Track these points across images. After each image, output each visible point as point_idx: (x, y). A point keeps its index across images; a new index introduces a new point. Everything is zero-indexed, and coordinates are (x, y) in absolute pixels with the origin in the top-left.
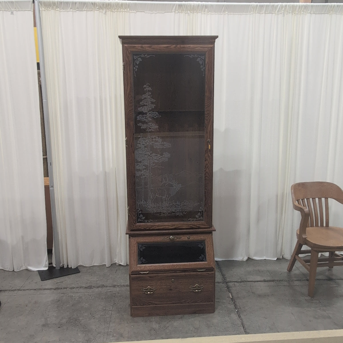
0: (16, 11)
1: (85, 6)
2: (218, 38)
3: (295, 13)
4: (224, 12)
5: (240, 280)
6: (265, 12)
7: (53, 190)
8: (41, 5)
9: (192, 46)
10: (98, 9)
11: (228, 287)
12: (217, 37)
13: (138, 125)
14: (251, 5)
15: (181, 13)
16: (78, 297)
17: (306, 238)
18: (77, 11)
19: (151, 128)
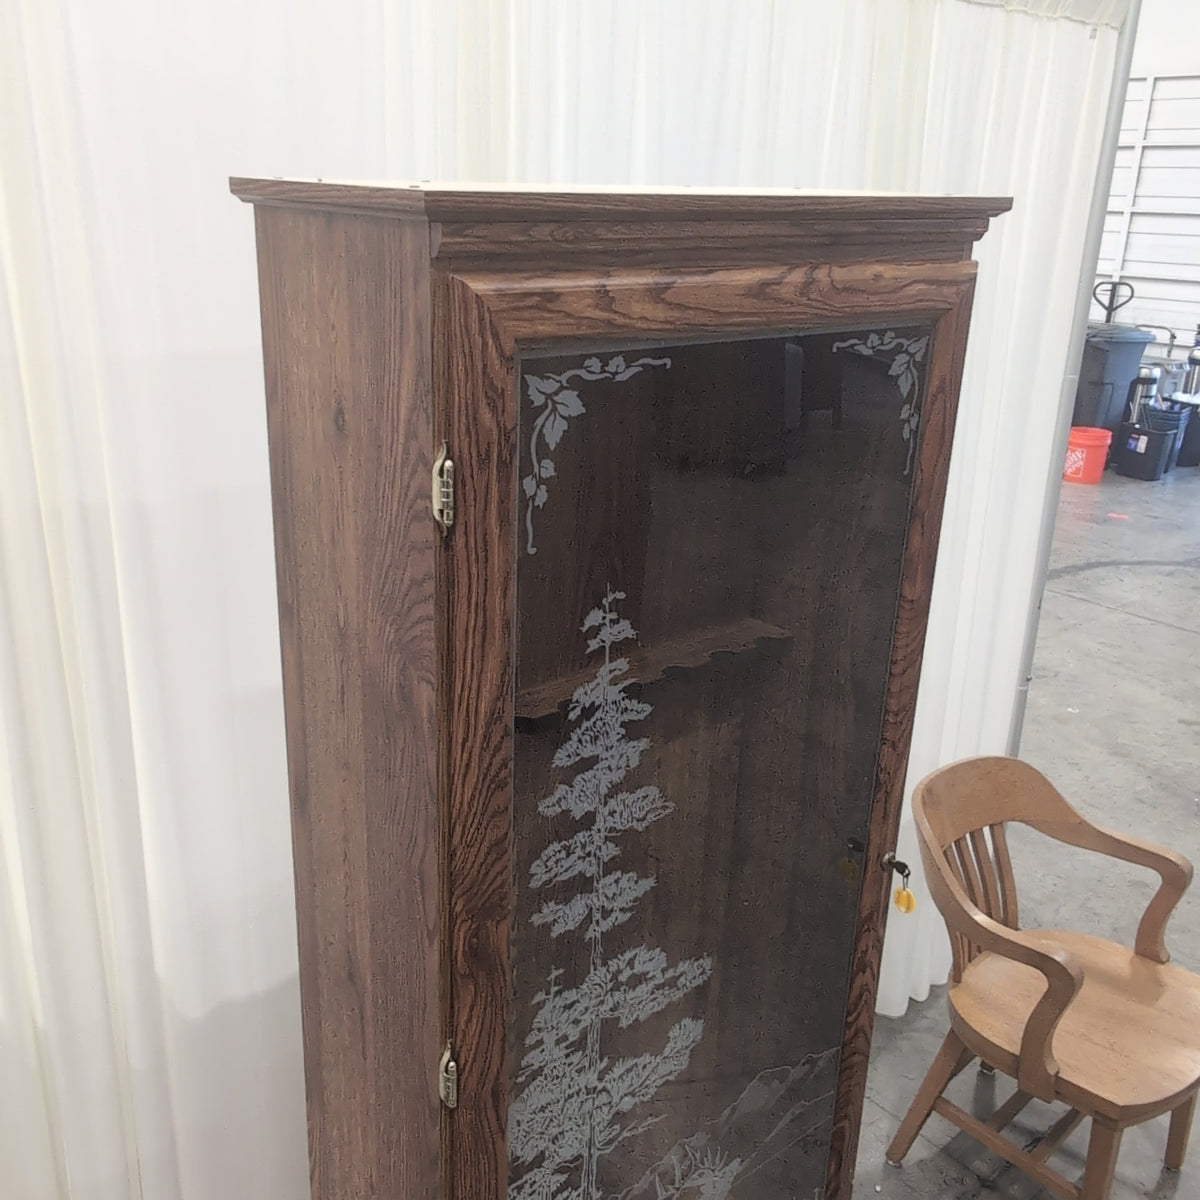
2: (1012, 211)
9: (887, 271)
12: (1003, 205)
13: (537, 920)
17: (1059, 1071)
19: (612, 911)
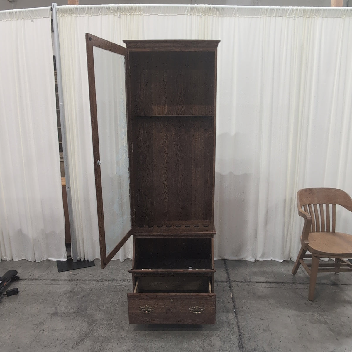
0: (36, 18)
1: (100, 10)
3: (306, 17)
4: (235, 14)
5: (243, 281)
6: (276, 15)
7: (70, 191)
8: (59, 12)
10: (112, 13)
11: (231, 287)
14: (262, 9)
15: (193, 15)
16: (89, 289)
17: (309, 244)
18: (92, 16)
